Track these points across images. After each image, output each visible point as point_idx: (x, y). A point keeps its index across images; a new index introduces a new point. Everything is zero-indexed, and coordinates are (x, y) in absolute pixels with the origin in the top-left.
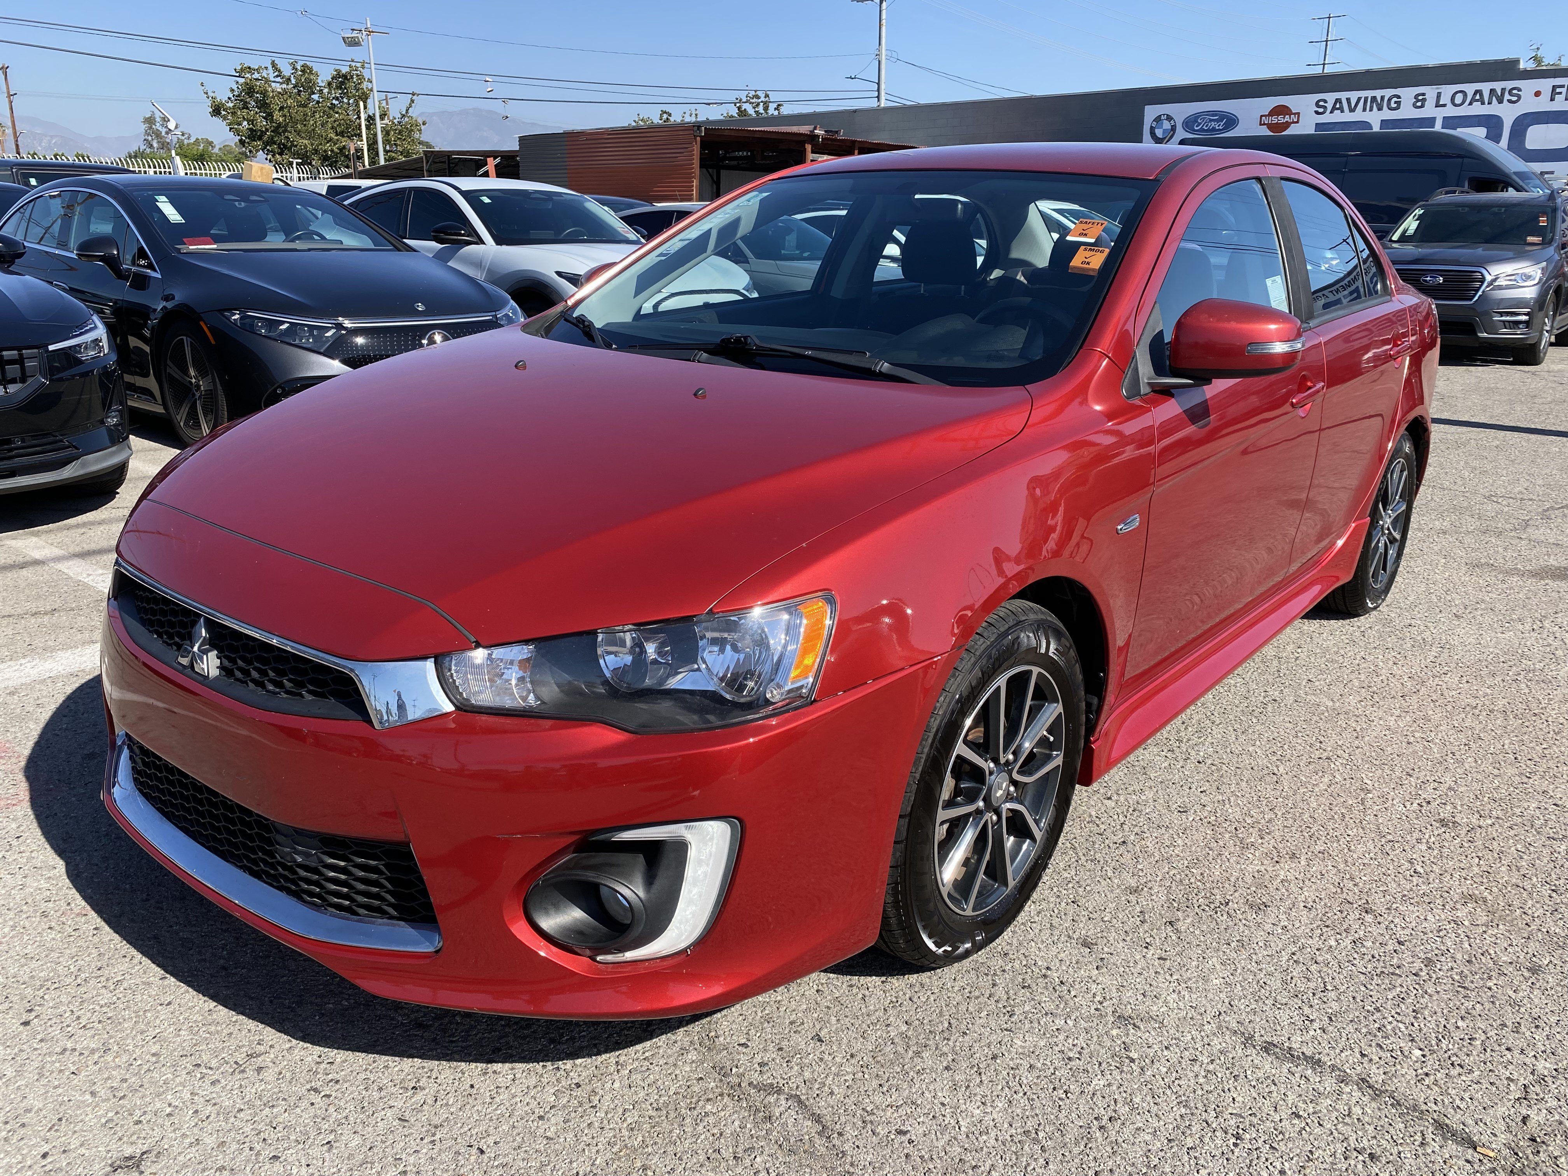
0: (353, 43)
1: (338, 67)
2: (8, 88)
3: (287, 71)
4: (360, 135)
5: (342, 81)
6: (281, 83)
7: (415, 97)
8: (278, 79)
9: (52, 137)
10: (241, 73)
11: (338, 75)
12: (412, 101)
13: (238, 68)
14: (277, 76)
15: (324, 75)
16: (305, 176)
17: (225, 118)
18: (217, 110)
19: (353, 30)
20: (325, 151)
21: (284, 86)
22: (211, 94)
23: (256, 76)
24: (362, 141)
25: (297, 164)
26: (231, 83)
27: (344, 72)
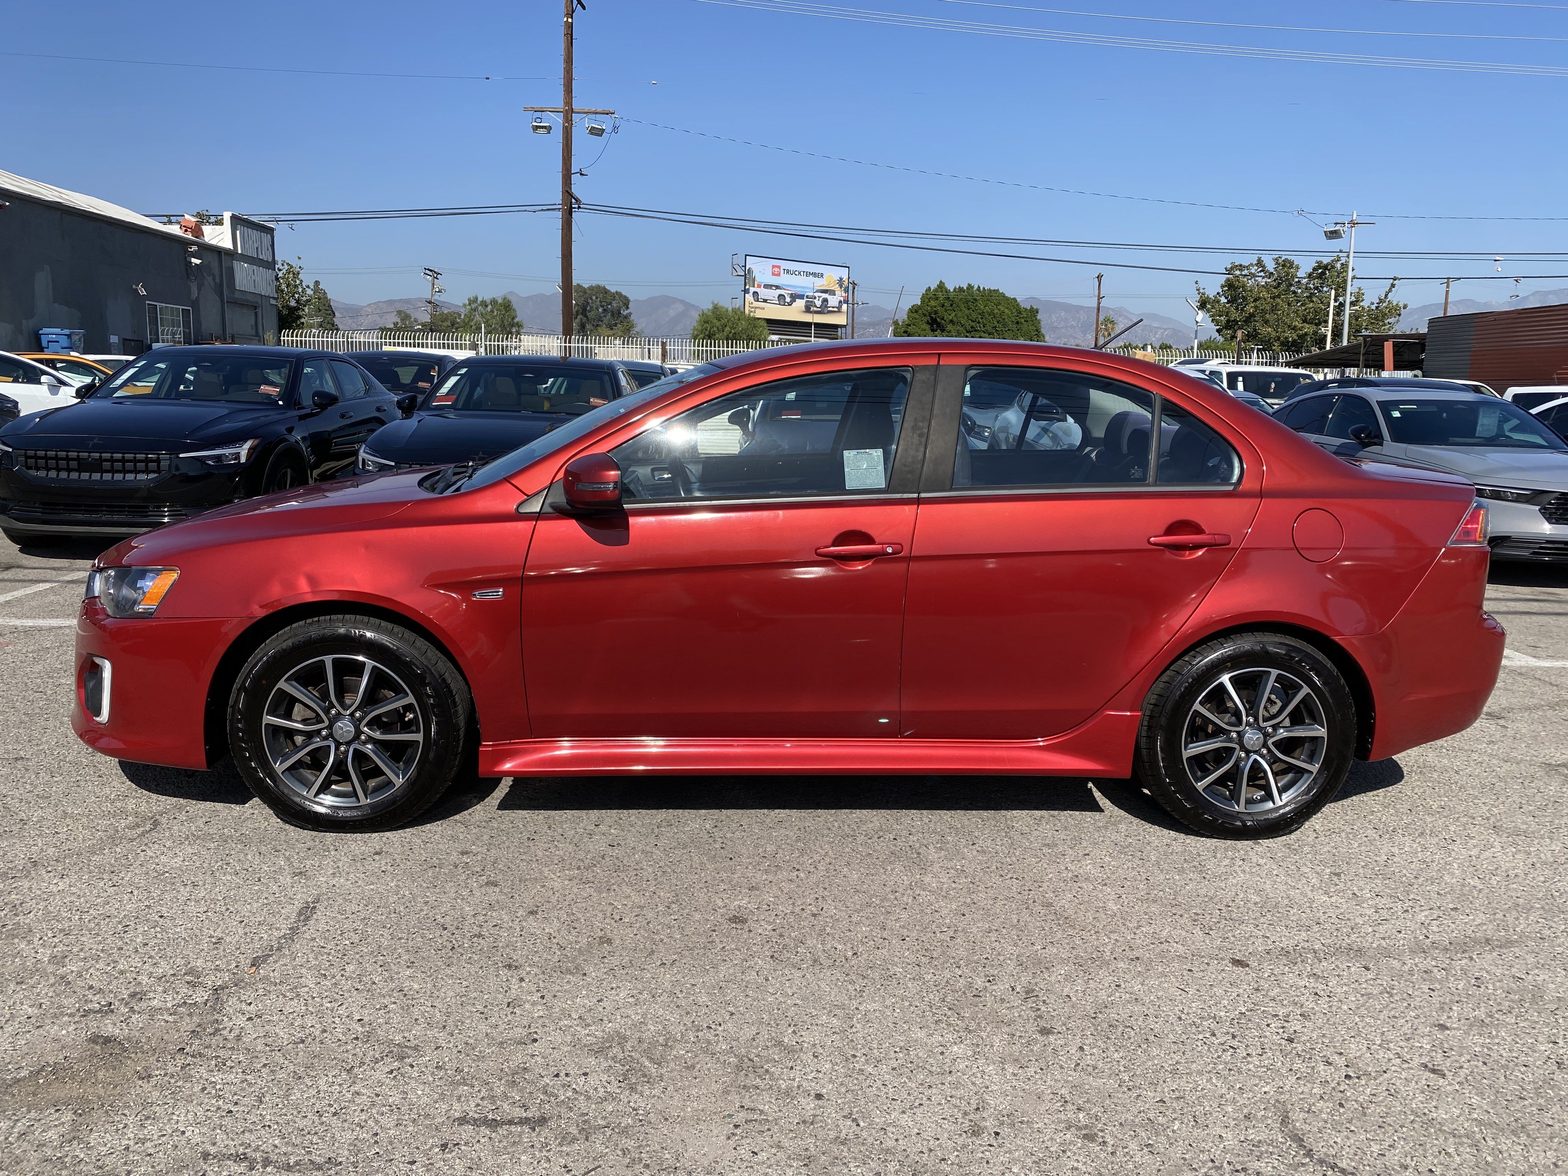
0: (1333, 235)
1: (1319, 259)
2: (1099, 293)
3: (1270, 266)
4: (1326, 322)
5: (1322, 272)
6: (1263, 278)
7: (1395, 282)
8: (1262, 274)
9: (1165, 330)
10: (1229, 271)
11: (1320, 265)
12: (1393, 286)
13: (1229, 266)
14: (1261, 271)
15: (1305, 266)
16: (1264, 360)
17: (1208, 311)
18: (1203, 304)
19: (1336, 224)
20: (1286, 338)
21: (1265, 280)
22: (1201, 291)
23: (1245, 272)
24: (1327, 327)
25: (1258, 350)
26: (1222, 279)
27: (1325, 262)
